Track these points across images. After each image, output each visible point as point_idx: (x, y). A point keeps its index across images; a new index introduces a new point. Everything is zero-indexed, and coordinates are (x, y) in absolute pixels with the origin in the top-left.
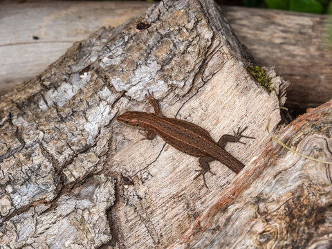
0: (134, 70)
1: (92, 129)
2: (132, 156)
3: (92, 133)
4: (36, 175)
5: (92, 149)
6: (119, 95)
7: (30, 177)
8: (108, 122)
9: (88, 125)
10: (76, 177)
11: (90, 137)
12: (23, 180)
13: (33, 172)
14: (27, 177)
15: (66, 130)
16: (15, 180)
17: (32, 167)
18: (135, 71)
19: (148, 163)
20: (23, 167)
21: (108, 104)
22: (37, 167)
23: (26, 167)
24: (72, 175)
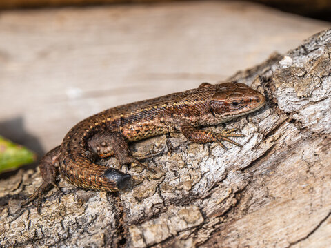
0: (323, 77)
1: (213, 169)
2: (268, 224)
3: (210, 177)
4: (82, 233)
5: (199, 202)
6: (283, 118)
7: (70, 235)
8: (247, 162)
9: (210, 161)
10: (149, 242)
11: (204, 181)
12: (57, 239)
13: (79, 227)
14: (66, 236)
15: (168, 166)
16: (43, 237)
17: (81, 219)
18: (325, 79)
19: (292, 240)
20: (66, 218)
21: (258, 131)
22: (89, 219)
23: (71, 218)
24: (142, 236)
